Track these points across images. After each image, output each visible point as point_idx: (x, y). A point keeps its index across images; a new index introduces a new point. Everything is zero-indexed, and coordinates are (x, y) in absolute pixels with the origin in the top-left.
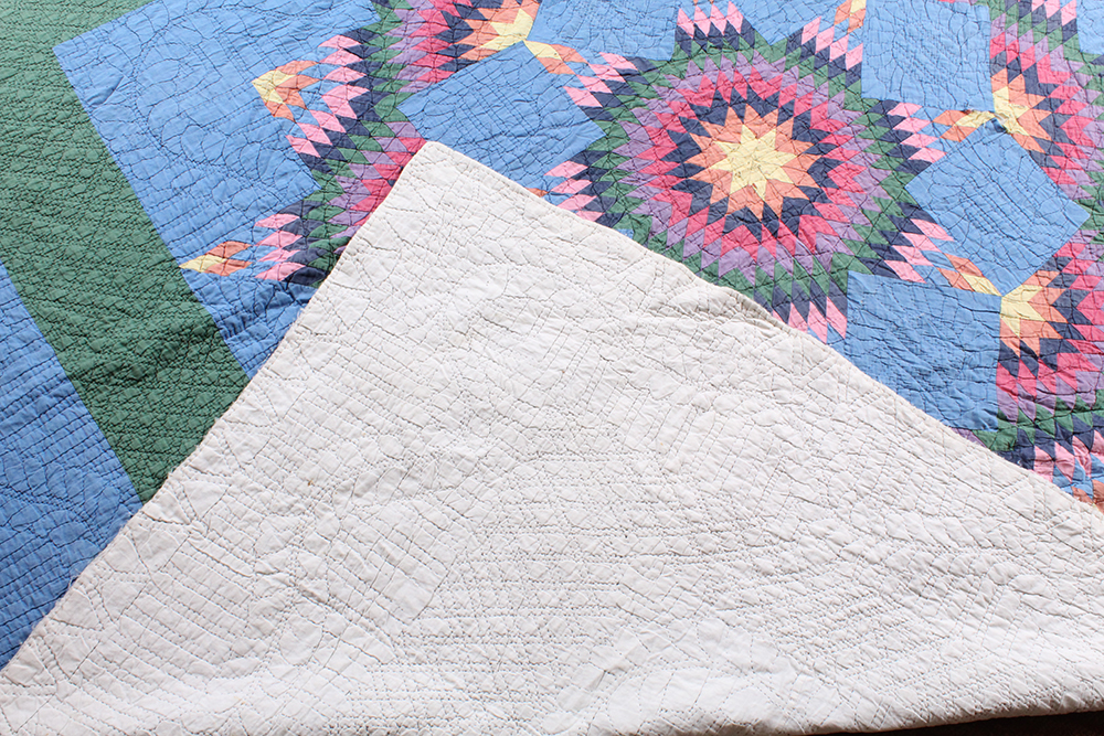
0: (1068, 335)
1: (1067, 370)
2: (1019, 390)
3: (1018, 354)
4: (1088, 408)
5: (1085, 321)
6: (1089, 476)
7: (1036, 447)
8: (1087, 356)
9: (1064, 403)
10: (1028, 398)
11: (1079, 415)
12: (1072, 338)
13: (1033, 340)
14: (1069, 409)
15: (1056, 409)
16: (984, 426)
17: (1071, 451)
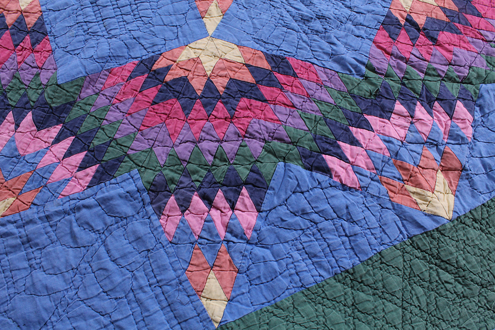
0: (456, 19)
1: (447, 46)
2: (394, 50)
3: (403, 23)
4: (458, 79)
5: (476, 13)
6: (446, 140)
7: (397, 102)
8: (469, 39)
9: (434, 69)
10: (401, 58)
11: (448, 85)
12: (459, 23)
13: (421, 17)
14: (439, 76)
15: (426, 74)
16: (351, 71)
17: (430, 114)
